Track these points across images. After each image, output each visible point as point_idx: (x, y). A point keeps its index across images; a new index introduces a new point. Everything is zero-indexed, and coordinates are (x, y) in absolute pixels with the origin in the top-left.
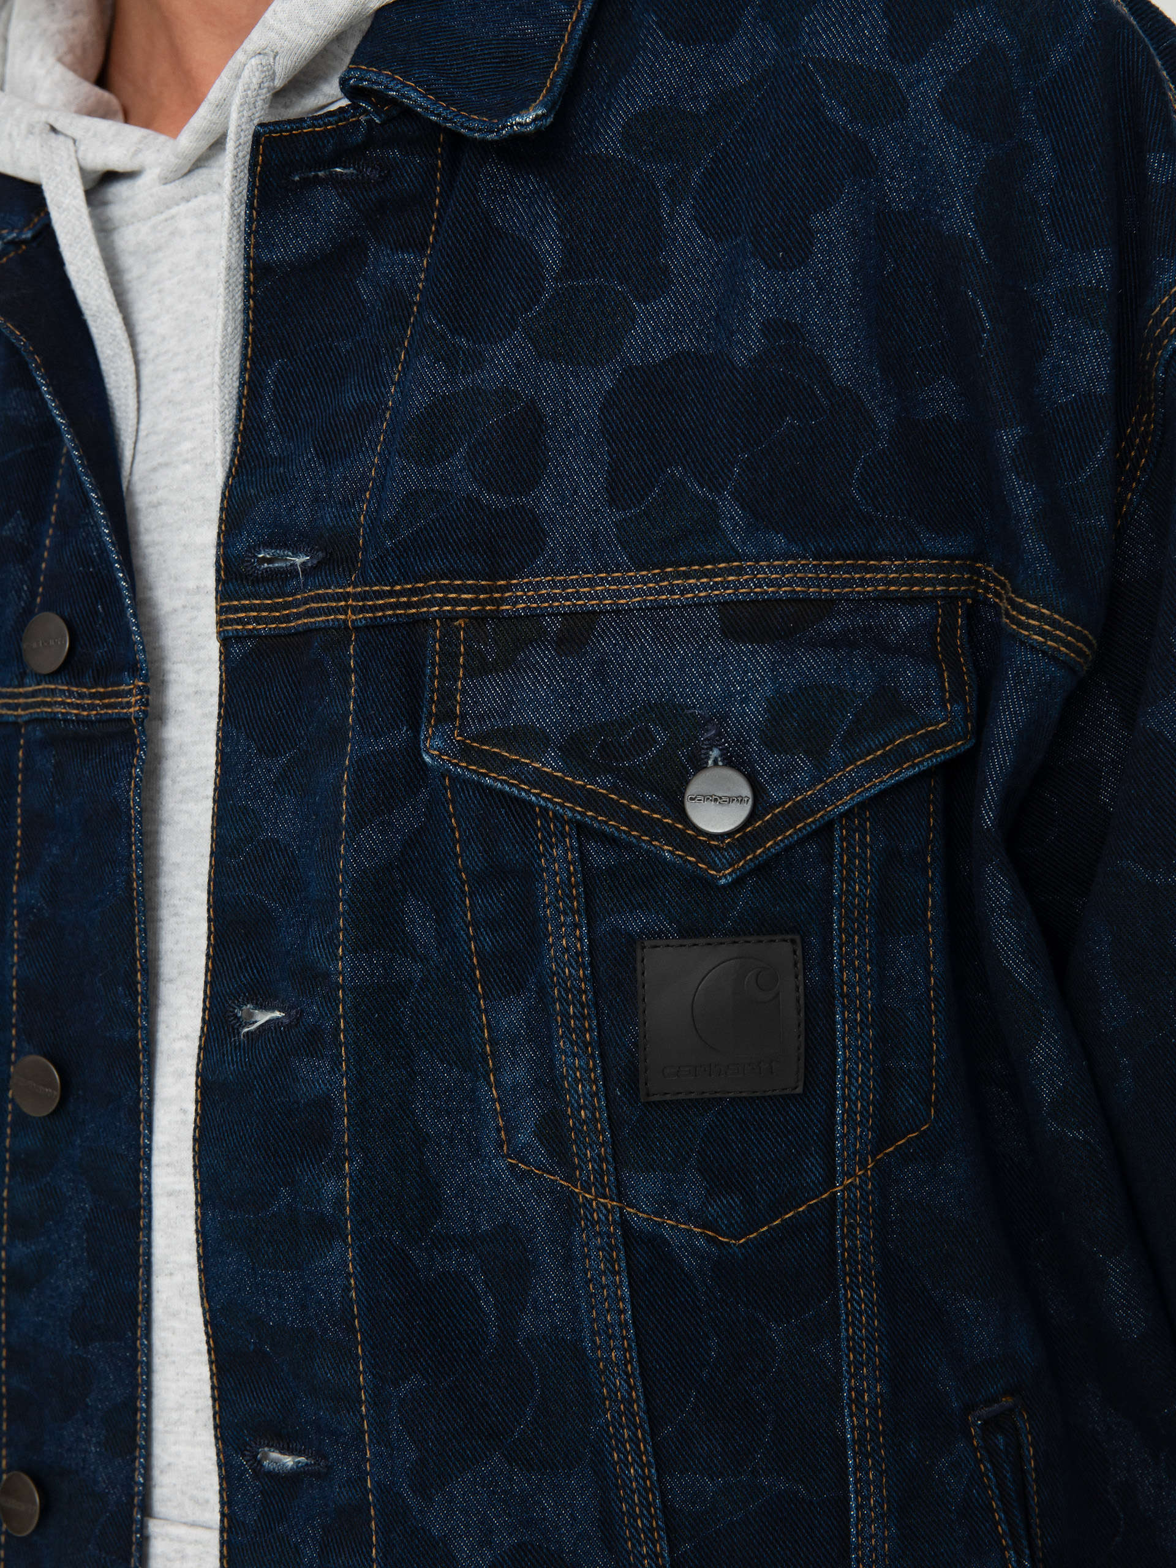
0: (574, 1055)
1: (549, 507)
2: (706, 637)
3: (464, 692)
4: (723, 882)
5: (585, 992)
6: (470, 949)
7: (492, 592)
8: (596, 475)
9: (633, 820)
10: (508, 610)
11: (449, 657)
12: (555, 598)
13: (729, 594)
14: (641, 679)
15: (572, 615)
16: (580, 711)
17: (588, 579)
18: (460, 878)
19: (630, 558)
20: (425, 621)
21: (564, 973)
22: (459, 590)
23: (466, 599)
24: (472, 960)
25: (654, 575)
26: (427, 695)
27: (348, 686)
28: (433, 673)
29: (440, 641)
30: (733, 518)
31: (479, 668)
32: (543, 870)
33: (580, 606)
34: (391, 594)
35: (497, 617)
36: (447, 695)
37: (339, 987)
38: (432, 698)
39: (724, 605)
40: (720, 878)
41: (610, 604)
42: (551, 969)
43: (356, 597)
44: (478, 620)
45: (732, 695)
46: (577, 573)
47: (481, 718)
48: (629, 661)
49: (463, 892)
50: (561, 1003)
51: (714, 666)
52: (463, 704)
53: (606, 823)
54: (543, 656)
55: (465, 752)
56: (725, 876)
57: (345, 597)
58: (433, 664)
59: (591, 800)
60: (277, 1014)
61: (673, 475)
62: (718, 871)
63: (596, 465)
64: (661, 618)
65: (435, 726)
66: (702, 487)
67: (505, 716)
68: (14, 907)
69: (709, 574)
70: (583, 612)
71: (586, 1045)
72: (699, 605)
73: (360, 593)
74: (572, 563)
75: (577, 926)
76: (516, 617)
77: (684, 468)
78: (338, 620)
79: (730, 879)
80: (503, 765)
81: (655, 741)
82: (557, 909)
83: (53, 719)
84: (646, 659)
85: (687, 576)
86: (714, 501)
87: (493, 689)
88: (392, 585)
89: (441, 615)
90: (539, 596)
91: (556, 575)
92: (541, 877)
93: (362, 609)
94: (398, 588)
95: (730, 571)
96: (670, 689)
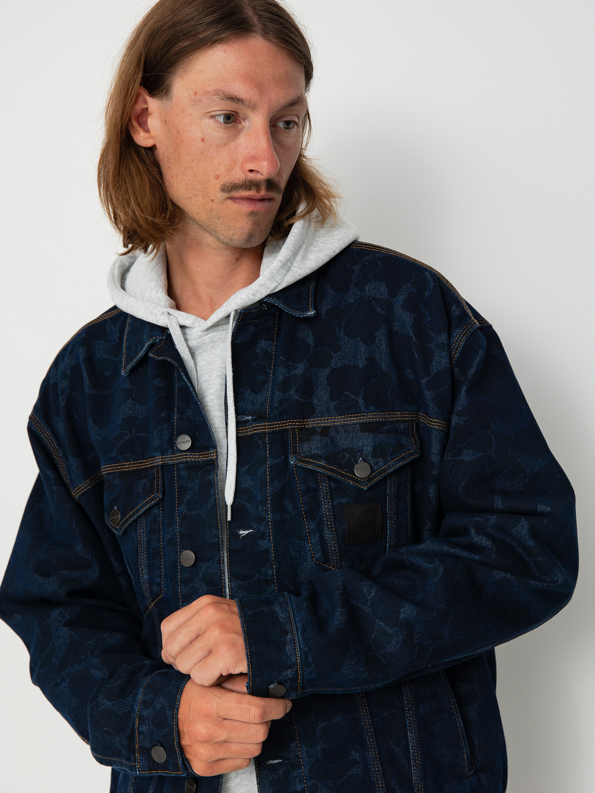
0: (330, 534)
1: (316, 402)
2: (357, 432)
3: (299, 447)
5: (332, 518)
6: (302, 510)
7: (303, 422)
8: (327, 394)
9: (343, 475)
10: (307, 427)
11: (294, 439)
12: (319, 424)
13: (362, 421)
14: (342, 442)
15: (324, 427)
16: (328, 450)
17: (327, 419)
18: (299, 493)
19: (337, 413)
20: (287, 430)
21: (327, 514)
22: (295, 422)
23: (297, 424)
24: (303, 513)
25: (343, 417)
26: (290, 448)
27: (266, 447)
28: (291, 442)
29: (292, 435)
30: (362, 403)
31: (301, 441)
32: (321, 489)
33: (326, 425)
34: (278, 424)
35: (304, 428)
36: (295, 448)
37: (269, 521)
38: (291, 448)
39: (361, 424)
40: (364, 488)
41: (333, 425)
42: (323, 513)
43: (268, 425)
44: (300, 429)
45: (364, 445)
46: (324, 417)
47: (304, 453)
48: (339, 438)
49: (300, 496)
50: (326, 522)
51: (360, 438)
52: (299, 449)
53: (337, 476)
54: (318, 438)
55: (301, 461)
56: (365, 488)
57: (265, 425)
58: (290, 440)
59: (333, 471)
60: (251, 531)
61: (346, 393)
62: (364, 487)
63: (327, 392)
64: (345, 428)
65: (293, 455)
66: (354, 396)
67: (310, 452)
69: (357, 417)
70: (326, 427)
72: (355, 424)
73: (269, 424)
74: (322, 415)
75: (329, 502)
76: (310, 429)
77: (349, 392)
78: (263, 431)
79: (367, 488)
80: (311, 463)
81: (346, 457)
82: (324, 498)
83: (188, 462)
84: (343, 437)
85: (351, 417)
86: (357, 400)
87: (306, 446)
88: (278, 422)
89: (291, 429)
90: (315, 423)
91: (319, 418)
92: (320, 491)
93: (270, 428)
94: (279, 422)
95: (362, 416)
96: (349, 444)
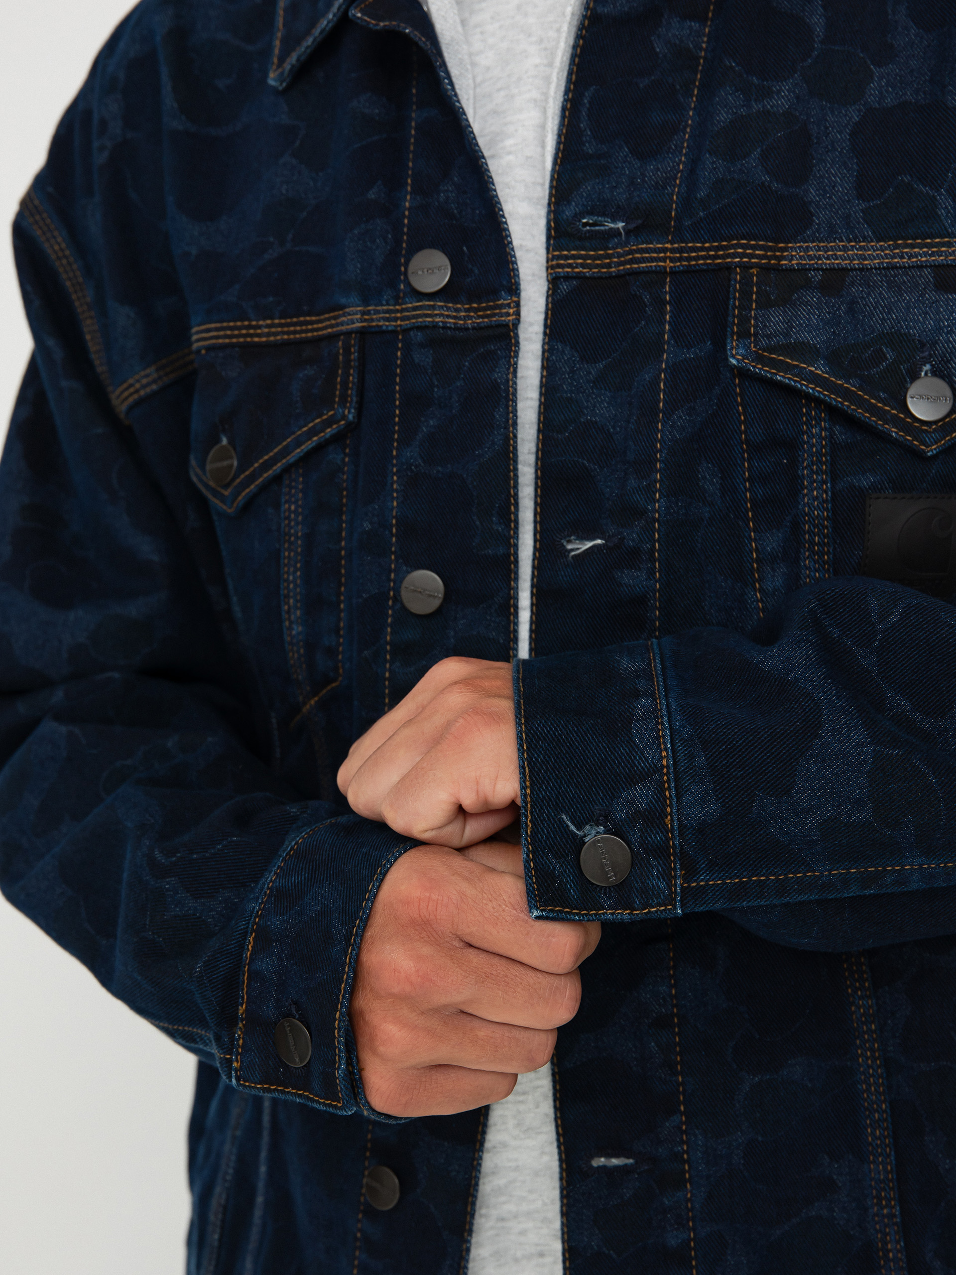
0: (816, 570)
1: (814, 197)
2: (924, 289)
3: (756, 319)
4: (930, 454)
5: (827, 527)
6: (746, 497)
7: (775, 251)
8: (848, 178)
9: (873, 410)
10: (785, 264)
11: (746, 294)
12: (819, 258)
13: (942, 260)
14: (878, 315)
15: (832, 270)
16: (839, 335)
17: (843, 246)
18: (742, 448)
19: (874, 232)
20: (729, 268)
21: (814, 514)
22: (754, 248)
23: (759, 255)
24: (747, 505)
25: (889, 245)
26: (730, 319)
27: (663, 314)
28: (734, 304)
29: (740, 282)
30: (946, 207)
31: (765, 304)
32: (805, 443)
33: (837, 264)
34: (702, 249)
35: (777, 269)
36: (744, 321)
37: (655, 520)
38: (734, 321)
39: (936, 267)
40: (928, 452)
41: (858, 264)
42: (804, 511)
43: (673, 251)
44: (765, 269)
45: (941, 328)
46: (835, 242)
47: (769, 337)
48: (871, 303)
49: (743, 457)
50: (810, 535)
51: (930, 308)
52: (756, 326)
53: (855, 410)
54: (813, 298)
55: (759, 359)
56: (932, 451)
57: (665, 250)
58: (735, 298)
59: (847, 394)
60: (599, 541)
61: (902, 180)
62: (927, 447)
63: (848, 171)
64: (892, 276)
65: (737, 340)
66: (925, 187)
67: (787, 335)
68: (393, 466)
69: (929, 246)
70: (839, 269)
71: (825, 562)
72: (920, 267)
73: (677, 248)
74: (832, 234)
75: (825, 482)
76: (791, 270)
77: (911, 176)
78: (659, 266)
79: (934, 452)
80: (787, 368)
81: (887, 359)
82: (812, 470)
83: (435, 326)
84: (883, 302)
85: (912, 246)
86: (934, 197)
87: (776, 319)
88: (703, 243)
89: (740, 265)
90: (808, 256)
91: (820, 242)
92: (803, 447)
93: (680, 259)
94: (707, 245)
95: (943, 244)
96: (899, 322)
